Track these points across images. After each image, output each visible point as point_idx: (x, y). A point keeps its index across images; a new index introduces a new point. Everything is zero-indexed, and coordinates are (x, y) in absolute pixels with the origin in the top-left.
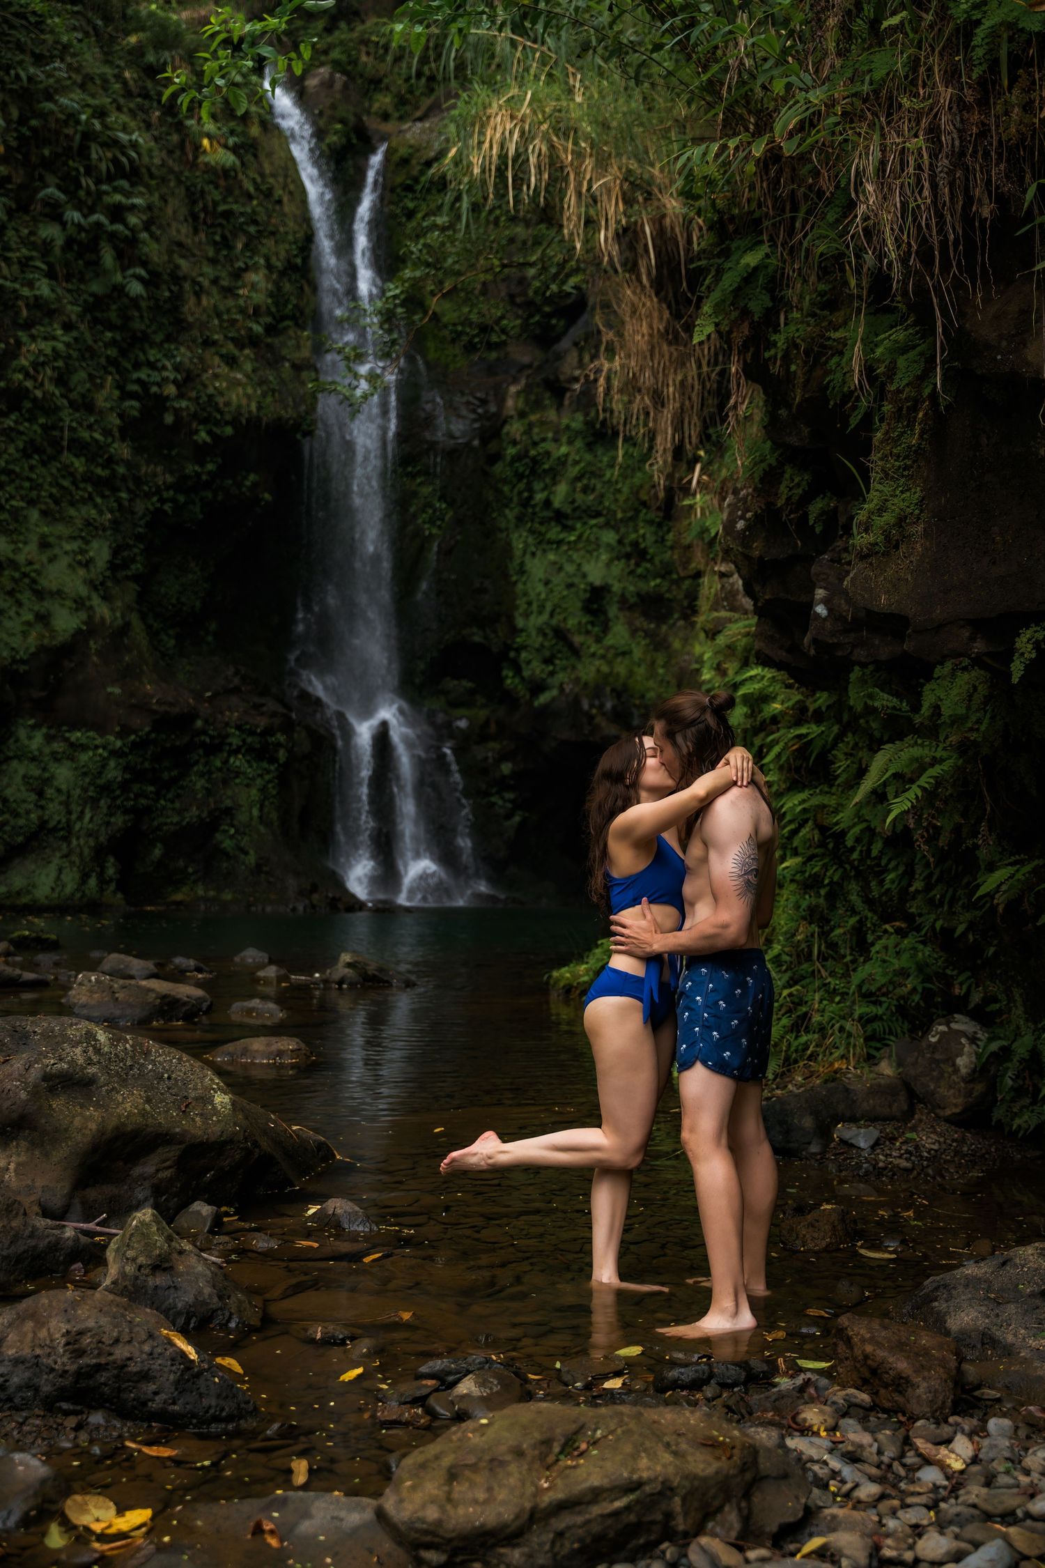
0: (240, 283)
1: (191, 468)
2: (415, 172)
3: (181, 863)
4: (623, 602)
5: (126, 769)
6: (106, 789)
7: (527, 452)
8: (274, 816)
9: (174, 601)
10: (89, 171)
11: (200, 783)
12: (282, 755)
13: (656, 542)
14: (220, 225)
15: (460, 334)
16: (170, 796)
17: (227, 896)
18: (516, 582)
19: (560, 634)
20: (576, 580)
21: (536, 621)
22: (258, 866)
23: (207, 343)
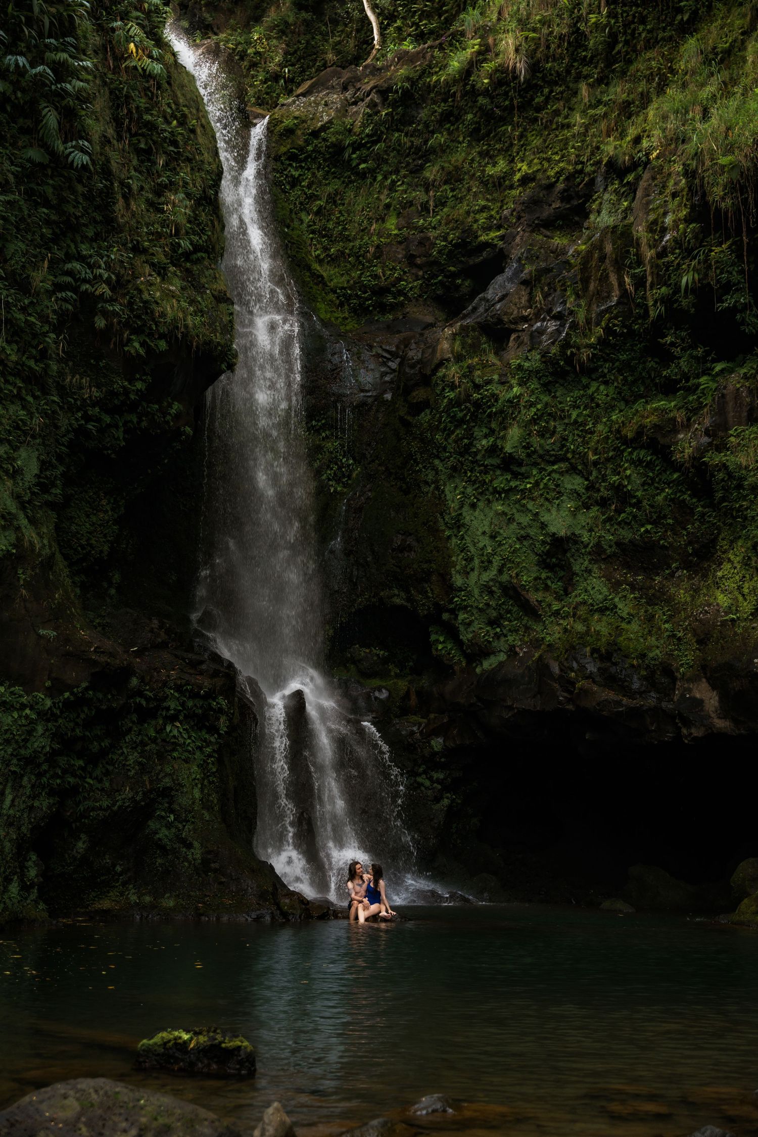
0: (163, 199)
1: (120, 383)
2: (301, 143)
3: (108, 860)
4: (598, 553)
5: (56, 736)
6: (30, 761)
7: (469, 396)
8: (214, 798)
9: (83, 542)
10: (30, 22)
11: (134, 757)
12: (223, 724)
13: (643, 484)
14: (143, 135)
15: (348, 298)
16: (98, 772)
17: (169, 902)
18: (449, 537)
19: (512, 592)
20: (532, 532)
21: (478, 578)
22: (205, 862)
23: (137, 249)
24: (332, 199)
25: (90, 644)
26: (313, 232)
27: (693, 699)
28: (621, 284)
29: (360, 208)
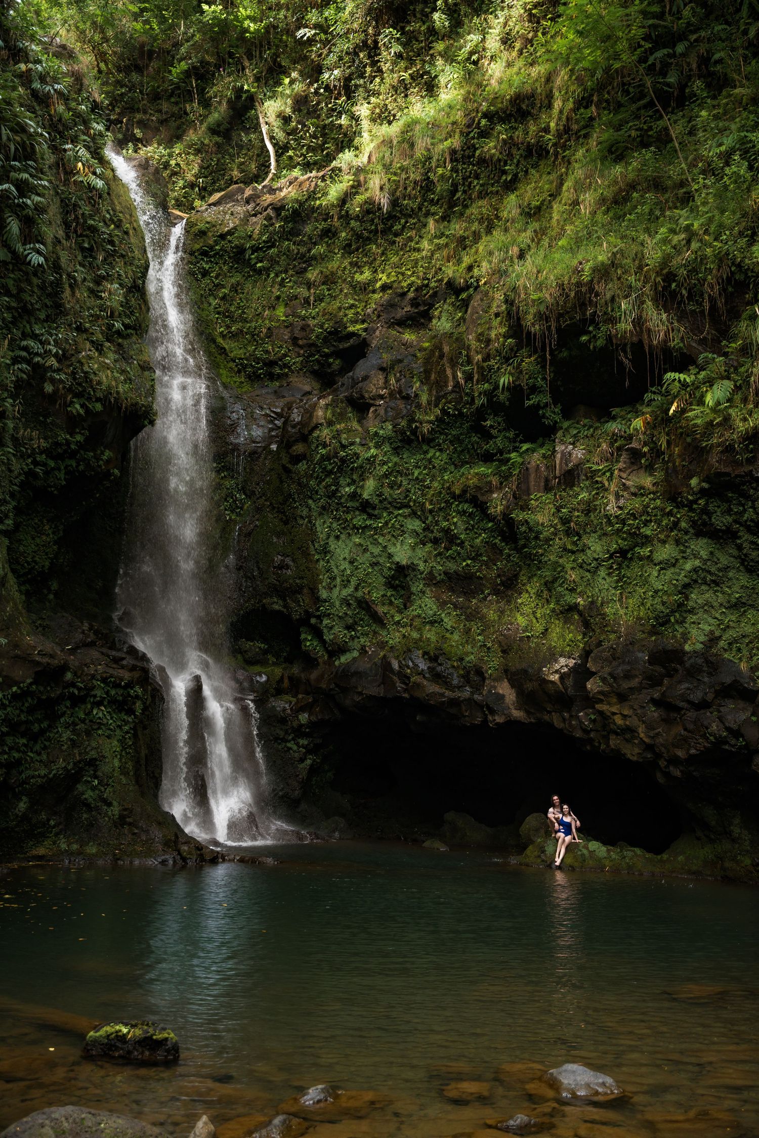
0: (101, 288)
1: (63, 436)
2: (211, 242)
3: (44, 816)
4: (430, 579)
7: (337, 453)
8: (130, 765)
9: (29, 559)
11: (67, 735)
12: (138, 707)
13: (466, 529)
14: (87, 236)
15: (245, 367)
16: (37, 747)
17: (92, 849)
18: (318, 560)
19: (365, 605)
20: (381, 560)
21: (338, 593)
22: (122, 818)
23: (80, 329)
24: (235, 288)
25: (35, 648)
26: (219, 313)
27: (497, 694)
28: (455, 377)
29: (256, 297)
